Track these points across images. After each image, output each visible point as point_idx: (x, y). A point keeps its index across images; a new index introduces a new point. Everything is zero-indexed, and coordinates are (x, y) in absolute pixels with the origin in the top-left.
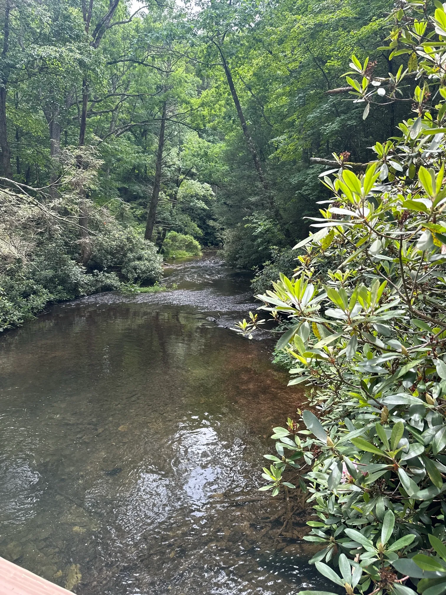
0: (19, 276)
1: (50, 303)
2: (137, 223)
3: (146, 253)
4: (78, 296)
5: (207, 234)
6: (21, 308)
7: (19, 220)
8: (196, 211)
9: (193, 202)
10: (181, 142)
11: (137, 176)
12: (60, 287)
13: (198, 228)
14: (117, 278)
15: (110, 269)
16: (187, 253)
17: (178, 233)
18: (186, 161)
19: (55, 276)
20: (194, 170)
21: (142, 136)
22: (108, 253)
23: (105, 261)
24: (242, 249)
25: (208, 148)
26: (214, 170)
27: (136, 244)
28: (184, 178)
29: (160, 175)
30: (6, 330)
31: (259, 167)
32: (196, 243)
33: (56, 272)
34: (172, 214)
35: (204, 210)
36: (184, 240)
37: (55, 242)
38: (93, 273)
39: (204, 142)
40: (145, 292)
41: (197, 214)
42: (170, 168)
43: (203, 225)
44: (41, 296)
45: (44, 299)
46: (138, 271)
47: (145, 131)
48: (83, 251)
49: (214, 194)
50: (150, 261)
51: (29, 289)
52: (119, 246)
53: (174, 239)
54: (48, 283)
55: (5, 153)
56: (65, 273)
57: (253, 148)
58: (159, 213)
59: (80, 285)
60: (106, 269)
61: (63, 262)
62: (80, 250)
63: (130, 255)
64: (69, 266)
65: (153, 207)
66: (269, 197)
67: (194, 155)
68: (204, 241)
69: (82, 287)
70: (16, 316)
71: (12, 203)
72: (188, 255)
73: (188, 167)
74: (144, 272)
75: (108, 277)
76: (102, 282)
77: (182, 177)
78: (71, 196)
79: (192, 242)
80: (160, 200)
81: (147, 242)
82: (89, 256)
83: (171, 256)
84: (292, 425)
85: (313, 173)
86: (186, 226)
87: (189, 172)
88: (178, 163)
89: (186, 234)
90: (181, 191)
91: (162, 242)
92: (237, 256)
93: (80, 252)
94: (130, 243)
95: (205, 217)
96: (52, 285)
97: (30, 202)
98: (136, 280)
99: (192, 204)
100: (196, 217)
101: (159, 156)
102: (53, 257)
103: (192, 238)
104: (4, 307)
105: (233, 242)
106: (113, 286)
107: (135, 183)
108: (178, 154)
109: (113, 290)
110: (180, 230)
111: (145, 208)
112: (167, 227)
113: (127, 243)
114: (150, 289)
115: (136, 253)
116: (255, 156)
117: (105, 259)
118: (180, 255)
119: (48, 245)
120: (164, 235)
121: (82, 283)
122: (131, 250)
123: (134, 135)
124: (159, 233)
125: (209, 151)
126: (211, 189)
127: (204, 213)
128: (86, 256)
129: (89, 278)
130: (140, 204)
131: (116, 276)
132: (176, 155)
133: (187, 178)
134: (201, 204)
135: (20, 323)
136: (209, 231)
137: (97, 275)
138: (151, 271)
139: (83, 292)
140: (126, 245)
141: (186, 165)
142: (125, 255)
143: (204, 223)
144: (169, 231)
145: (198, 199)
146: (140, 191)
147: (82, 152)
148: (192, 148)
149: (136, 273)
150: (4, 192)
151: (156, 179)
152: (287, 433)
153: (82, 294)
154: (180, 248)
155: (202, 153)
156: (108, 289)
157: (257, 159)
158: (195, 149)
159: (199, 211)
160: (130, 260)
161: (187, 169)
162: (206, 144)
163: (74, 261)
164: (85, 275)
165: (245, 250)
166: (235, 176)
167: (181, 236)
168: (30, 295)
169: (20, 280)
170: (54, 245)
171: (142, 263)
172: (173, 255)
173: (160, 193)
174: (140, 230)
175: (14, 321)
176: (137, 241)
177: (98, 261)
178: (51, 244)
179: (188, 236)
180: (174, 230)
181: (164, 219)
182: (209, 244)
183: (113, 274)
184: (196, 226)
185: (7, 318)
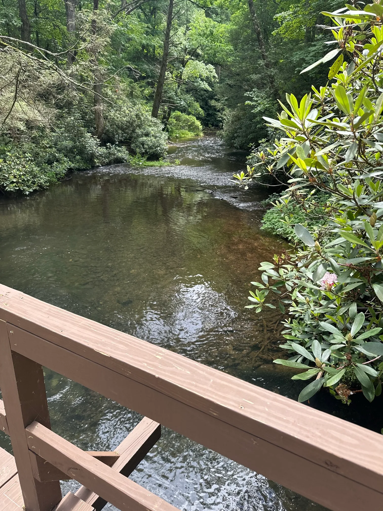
0: (43, 144)
1: (70, 170)
2: (145, 101)
3: (152, 130)
4: (94, 166)
5: (208, 115)
6: (47, 173)
7: (41, 85)
8: (199, 92)
9: (197, 82)
10: (188, 22)
11: (146, 56)
12: (78, 157)
13: (200, 109)
14: (127, 152)
15: (121, 143)
16: (189, 133)
17: (182, 113)
18: (193, 40)
19: (74, 147)
20: (199, 51)
21: (152, 14)
22: (119, 128)
23: (117, 136)
24: (241, 128)
25: (214, 27)
26: (219, 49)
27: (144, 120)
28: (190, 59)
29: (167, 54)
30: (35, 191)
31: (262, 45)
32: (198, 123)
33: (74, 143)
34: (176, 94)
35: (206, 91)
36: (187, 120)
37: (73, 116)
38: (106, 146)
39: (210, 21)
40: (152, 166)
41: (200, 95)
42: (176, 47)
43: (205, 106)
44: (63, 164)
45: (66, 167)
46: (146, 146)
47: (154, 9)
48: (98, 125)
49: (216, 76)
50: (156, 137)
51: (53, 158)
52: (129, 122)
53: (178, 118)
54: (69, 153)
55: (25, 26)
56: (82, 144)
57: (257, 25)
58: (166, 92)
59: (95, 156)
60: (117, 143)
61: (81, 135)
62: (95, 124)
63: (139, 131)
64: (85, 138)
65: (161, 85)
66: (270, 76)
67: (200, 35)
68: (205, 122)
69: (98, 159)
70: (43, 179)
71: (34, 68)
72: (190, 135)
73: (194, 47)
74: (150, 148)
75: (119, 151)
76: (114, 154)
77: (188, 57)
78: (87, 63)
79: (194, 123)
80: (166, 79)
81: (154, 119)
82: (103, 130)
83: (174, 135)
84: (277, 260)
85: (314, 51)
86: (189, 107)
87: (194, 52)
88: (184, 42)
89: (189, 114)
90: (186, 72)
91: (167, 121)
92: (235, 135)
93: (95, 126)
94: (138, 119)
95: (207, 99)
96: (72, 155)
97: (50, 67)
98: (143, 155)
99: (196, 84)
100: (199, 98)
101: (167, 36)
102: (72, 129)
103: (195, 118)
104: (32, 171)
105: (233, 122)
106: (123, 159)
107: (143, 62)
108: (185, 34)
109: (123, 163)
110: (184, 110)
111: (152, 88)
112: (172, 106)
113: (136, 119)
114: (155, 163)
115: (144, 129)
116: (258, 34)
117: (117, 134)
118: (183, 134)
119: (67, 118)
120: (169, 114)
121: (97, 154)
122: (139, 126)
123: (144, 13)
124: (165, 112)
125: (214, 30)
126: (214, 71)
127: (207, 95)
128: (100, 130)
129: (102, 150)
130: (148, 84)
131: (127, 150)
132: (182, 34)
133: (193, 58)
134: (205, 85)
135: (47, 186)
136: (210, 112)
137: (110, 148)
138: (157, 147)
139: (98, 163)
140: (135, 121)
141: (193, 45)
142: (134, 131)
143: (207, 104)
144: (174, 110)
145: (202, 80)
146: (148, 70)
147: (95, 17)
148: (198, 27)
149: (144, 148)
150: (27, 56)
151: (163, 59)
152: (273, 266)
153: (98, 164)
154: (183, 128)
155: (208, 33)
156: (119, 161)
157: (261, 36)
158: (201, 28)
159: (202, 92)
160: (138, 136)
161: (193, 49)
162: (213, 23)
163: (90, 134)
164: (99, 147)
165: (244, 129)
166: (238, 56)
167: (184, 116)
168: (53, 163)
169: (43, 147)
170: (72, 118)
171: (149, 139)
172: (176, 134)
173: (166, 73)
174: (148, 108)
175: (41, 183)
176: (145, 118)
177: (111, 135)
178: (70, 118)
179: (190, 116)
180: (179, 110)
181: (169, 98)
182: (210, 126)
183: (124, 148)
184: (198, 106)
185: (35, 180)
